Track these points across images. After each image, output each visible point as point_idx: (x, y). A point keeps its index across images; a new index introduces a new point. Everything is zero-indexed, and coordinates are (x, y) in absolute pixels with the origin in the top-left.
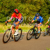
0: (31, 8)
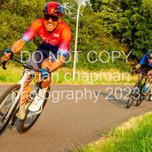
0: (14, 23)
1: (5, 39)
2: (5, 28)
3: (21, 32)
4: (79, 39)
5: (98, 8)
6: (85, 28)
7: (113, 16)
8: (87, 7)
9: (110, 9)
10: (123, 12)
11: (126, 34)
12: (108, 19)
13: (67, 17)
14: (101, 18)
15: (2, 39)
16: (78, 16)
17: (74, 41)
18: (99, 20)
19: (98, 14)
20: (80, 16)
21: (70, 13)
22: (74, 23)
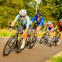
2: (5, 13)
5: (45, 4)
7: (52, 8)
8: (41, 4)
9: (50, 5)
10: (56, 6)
11: (57, 15)
13: (32, 8)
14: (46, 8)
15: (4, 18)
16: (37, 8)
19: (45, 7)
21: (33, 7)
22: (35, 11)
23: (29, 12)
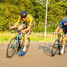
1: (7, 18)
2: (7, 12)
3: (16, 14)
4: (47, 17)
6: (51, 11)
7: (66, 4)
9: (64, 0)
12: (63, 6)
13: (41, 5)
15: (6, 18)
16: (47, 5)
17: (45, 18)
18: (59, 6)
19: (58, 3)
20: (48, 4)
21: (42, 3)
22: (45, 9)
23: (38, 10)
